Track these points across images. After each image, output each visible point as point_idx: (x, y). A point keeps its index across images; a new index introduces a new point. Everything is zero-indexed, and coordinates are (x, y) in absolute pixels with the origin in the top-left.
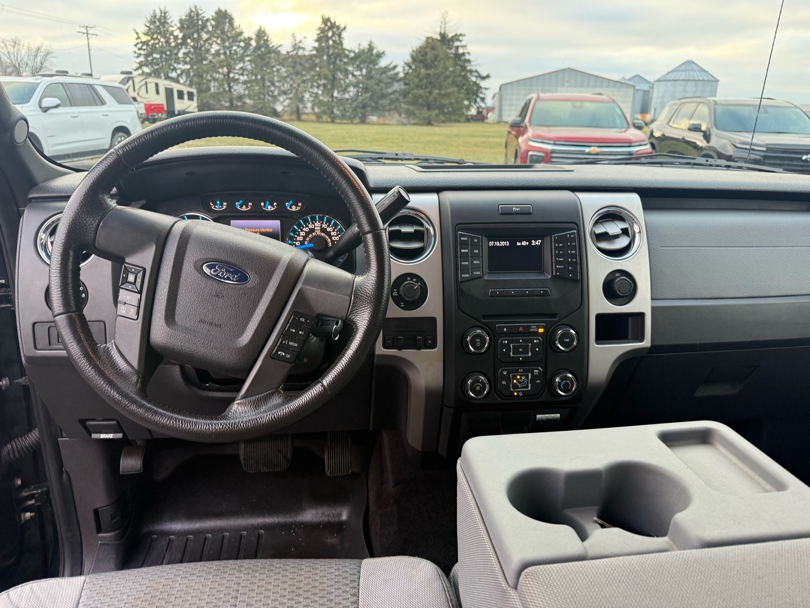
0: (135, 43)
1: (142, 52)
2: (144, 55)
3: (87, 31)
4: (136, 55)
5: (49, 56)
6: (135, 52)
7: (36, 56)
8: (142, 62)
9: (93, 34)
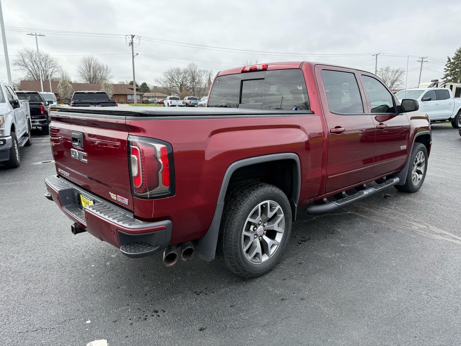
0: (446, 64)
1: (449, 68)
2: (450, 70)
3: (422, 60)
4: (445, 71)
5: (402, 74)
6: (445, 69)
7: (395, 75)
8: (448, 74)
9: (425, 61)
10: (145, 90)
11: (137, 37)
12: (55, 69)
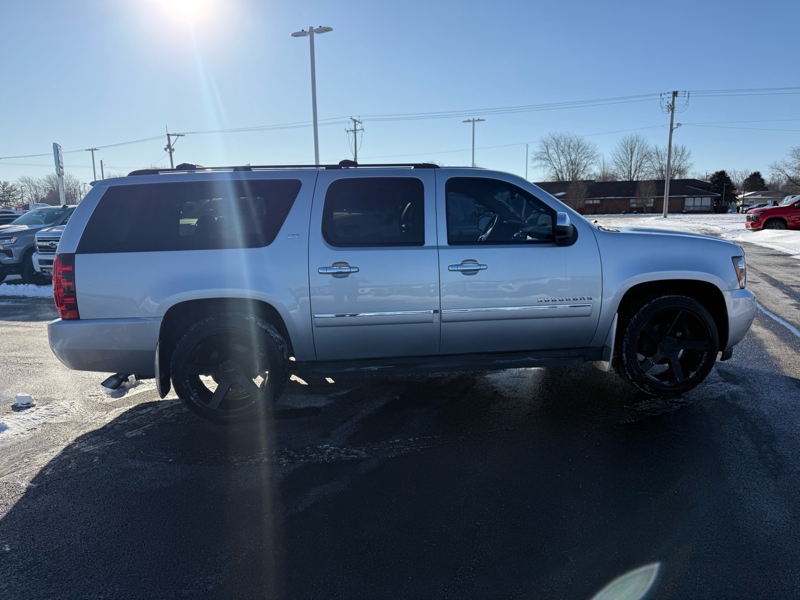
11: (683, 93)
12: (590, 162)
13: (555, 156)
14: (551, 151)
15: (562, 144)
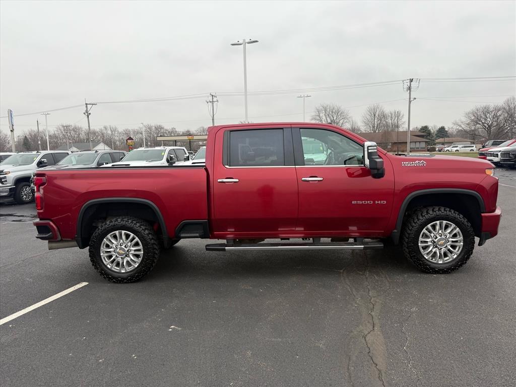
10: (443, 135)
11: (416, 80)
12: (346, 121)
13: (324, 118)
14: (321, 115)
15: (328, 110)
